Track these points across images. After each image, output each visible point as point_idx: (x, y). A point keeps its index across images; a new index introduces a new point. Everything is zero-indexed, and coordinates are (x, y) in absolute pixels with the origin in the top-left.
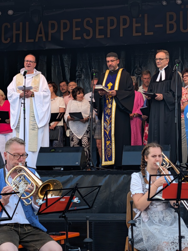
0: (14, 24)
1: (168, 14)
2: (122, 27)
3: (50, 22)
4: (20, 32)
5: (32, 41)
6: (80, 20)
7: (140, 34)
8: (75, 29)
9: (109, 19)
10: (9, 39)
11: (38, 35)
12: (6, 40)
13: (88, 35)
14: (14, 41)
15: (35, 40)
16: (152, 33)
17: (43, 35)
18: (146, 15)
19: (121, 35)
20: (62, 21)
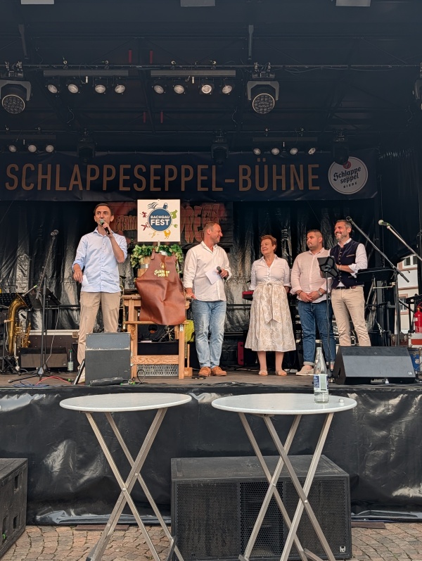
0: (40, 166)
1: (241, 167)
2: (184, 179)
3: (89, 167)
4: (49, 177)
5: (65, 189)
6: (129, 166)
7: (207, 189)
8: (122, 178)
9: (167, 167)
10: (32, 186)
11: (73, 182)
12: (28, 185)
13: (140, 186)
14: (39, 188)
15: (68, 188)
16: (221, 189)
17: (79, 182)
18: (214, 167)
19: (183, 189)
20: (106, 167)
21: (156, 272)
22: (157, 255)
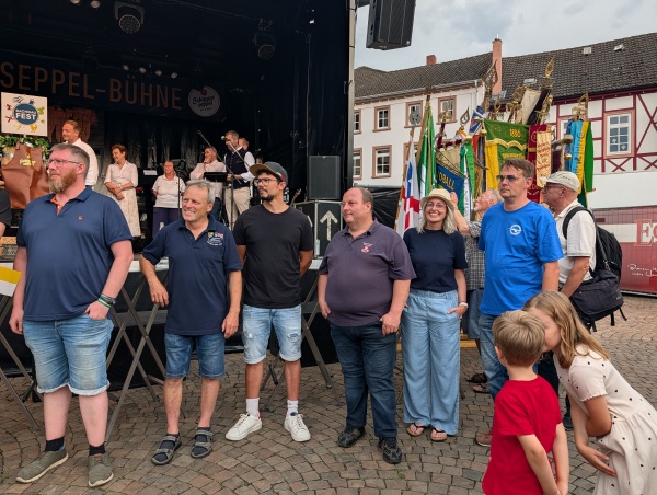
1: (112, 80)
2: (55, 83)
7: (78, 95)
13: (8, 83)
16: (92, 97)
18: (86, 76)
19: (54, 92)
21: (21, 161)
22: (22, 146)
